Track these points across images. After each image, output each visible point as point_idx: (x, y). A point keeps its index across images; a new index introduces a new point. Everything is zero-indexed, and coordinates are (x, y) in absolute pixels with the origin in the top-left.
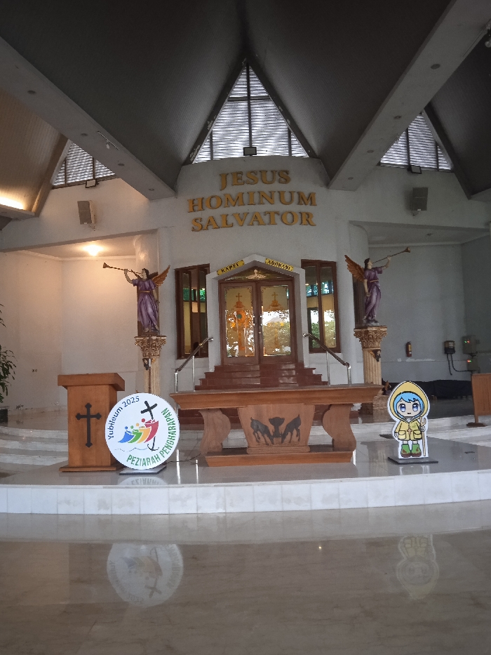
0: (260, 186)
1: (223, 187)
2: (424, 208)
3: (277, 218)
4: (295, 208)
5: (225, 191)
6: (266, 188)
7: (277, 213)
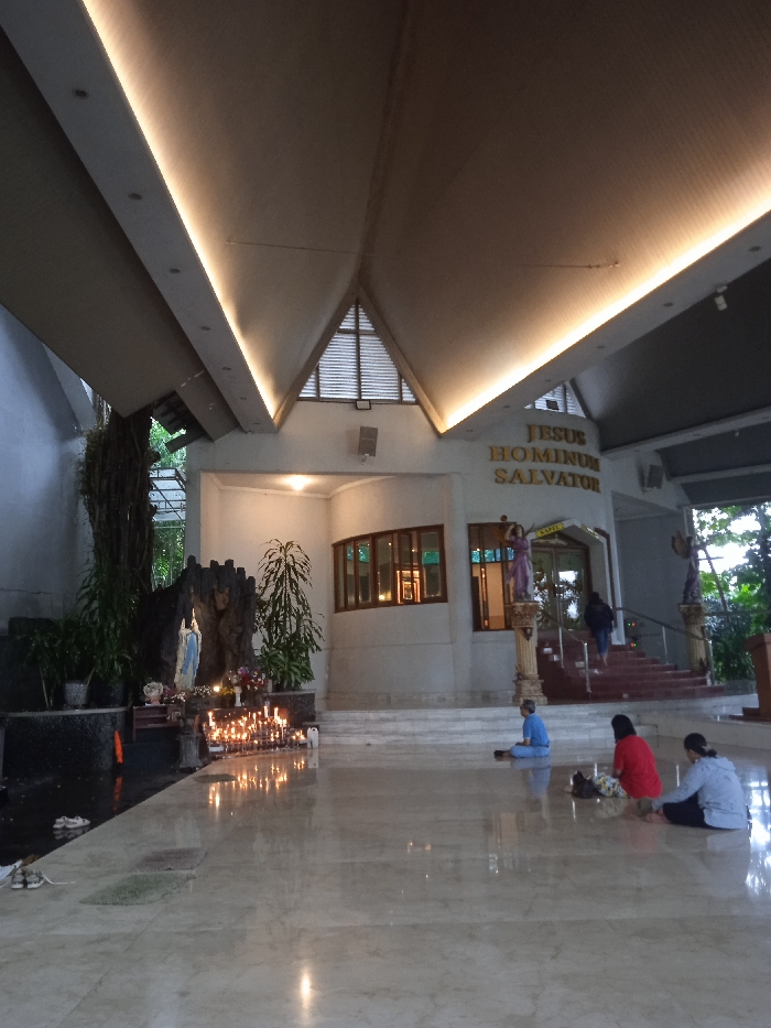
0: (562, 445)
1: (530, 440)
3: (578, 481)
5: (532, 444)
6: (569, 448)
7: (579, 476)
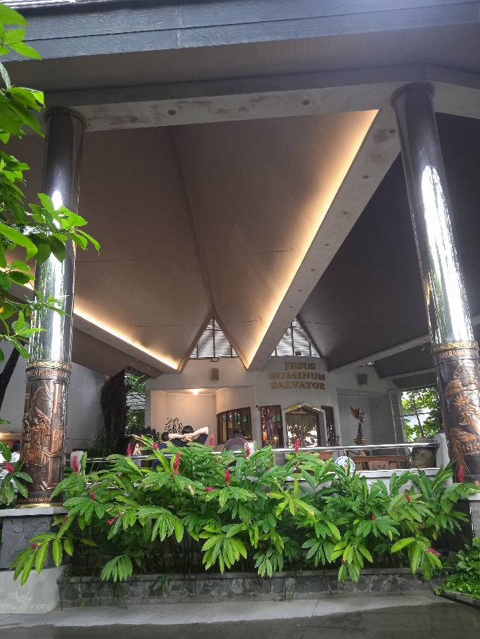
0: (303, 370)
2: (366, 384)
3: (311, 385)
4: (318, 381)
5: (287, 371)
6: (306, 371)
7: (312, 383)
